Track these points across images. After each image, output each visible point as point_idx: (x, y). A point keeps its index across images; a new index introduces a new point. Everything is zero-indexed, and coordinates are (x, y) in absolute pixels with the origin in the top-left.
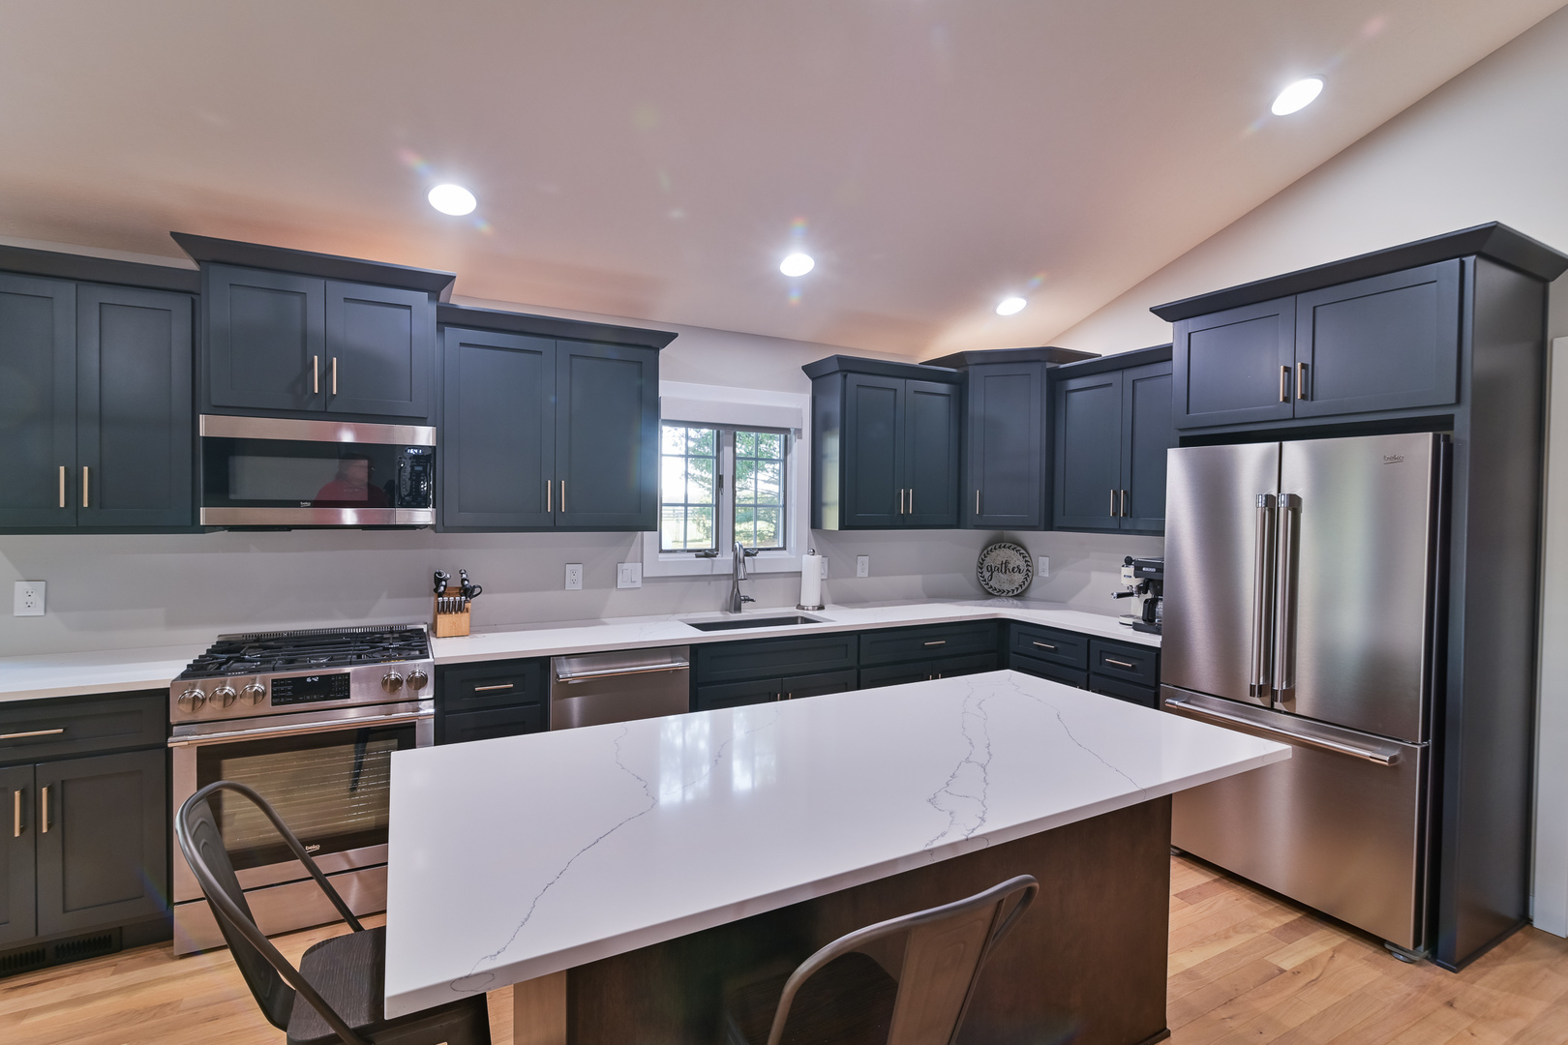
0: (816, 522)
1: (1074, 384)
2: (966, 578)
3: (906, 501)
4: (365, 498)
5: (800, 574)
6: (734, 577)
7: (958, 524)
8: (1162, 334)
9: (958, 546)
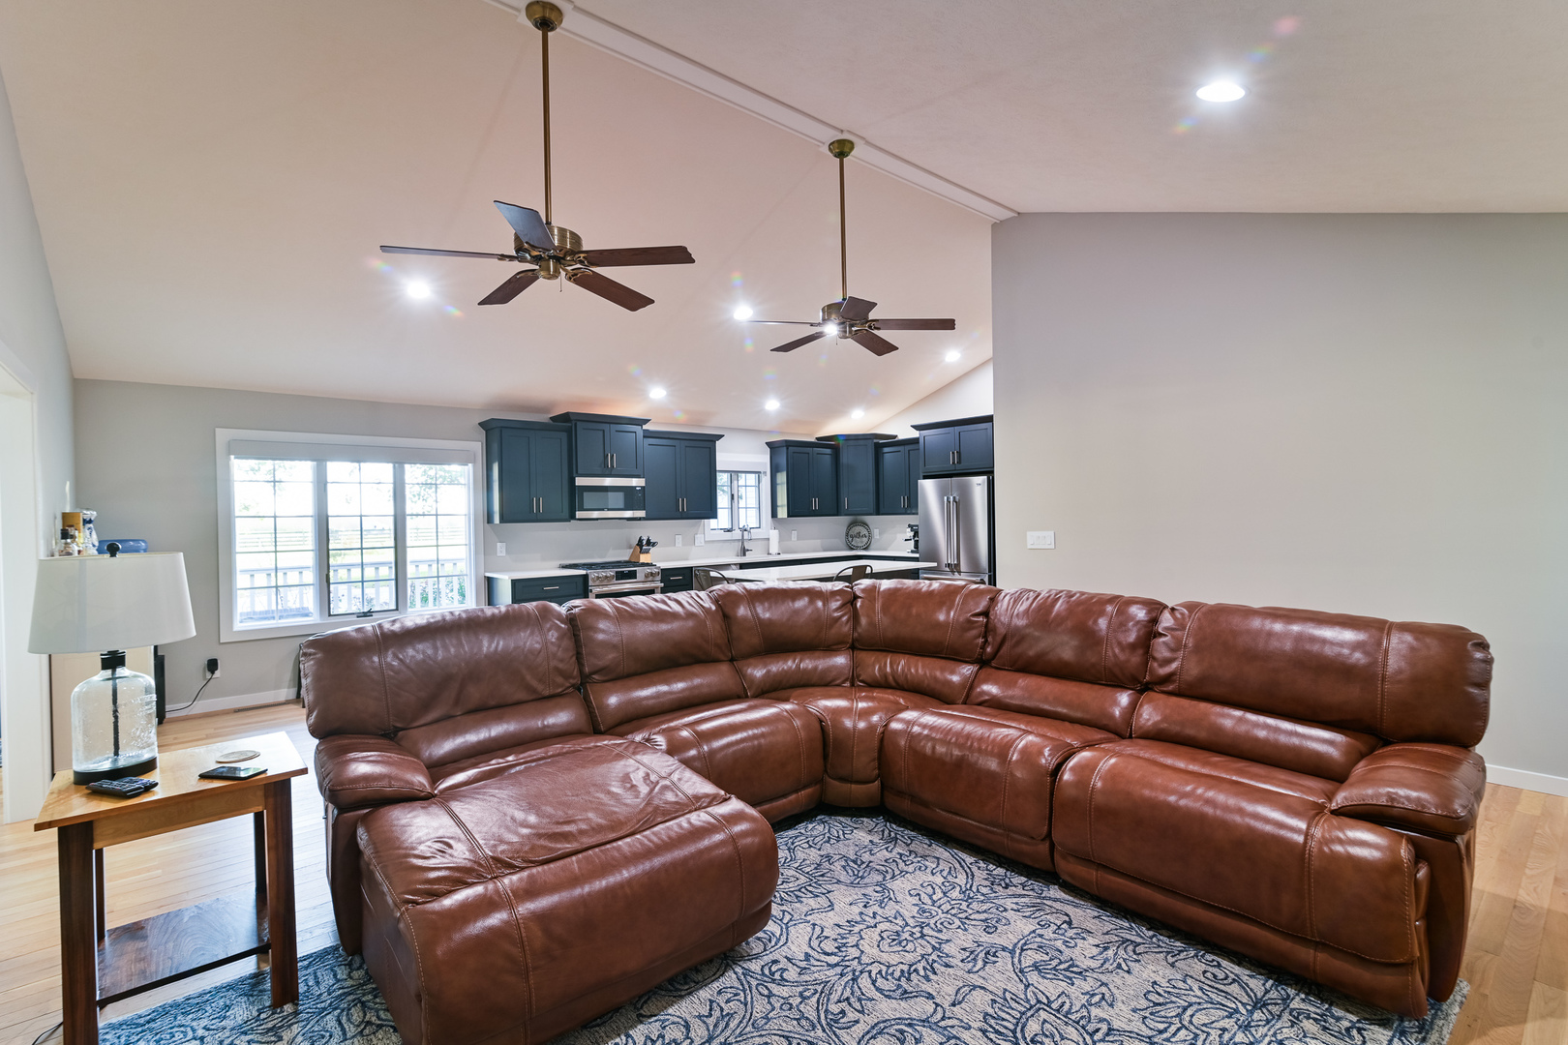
0: (774, 514)
1: (886, 450)
2: (841, 541)
3: (815, 504)
4: (622, 506)
5: (768, 539)
6: (743, 540)
7: (837, 514)
8: (915, 434)
9: (836, 525)
